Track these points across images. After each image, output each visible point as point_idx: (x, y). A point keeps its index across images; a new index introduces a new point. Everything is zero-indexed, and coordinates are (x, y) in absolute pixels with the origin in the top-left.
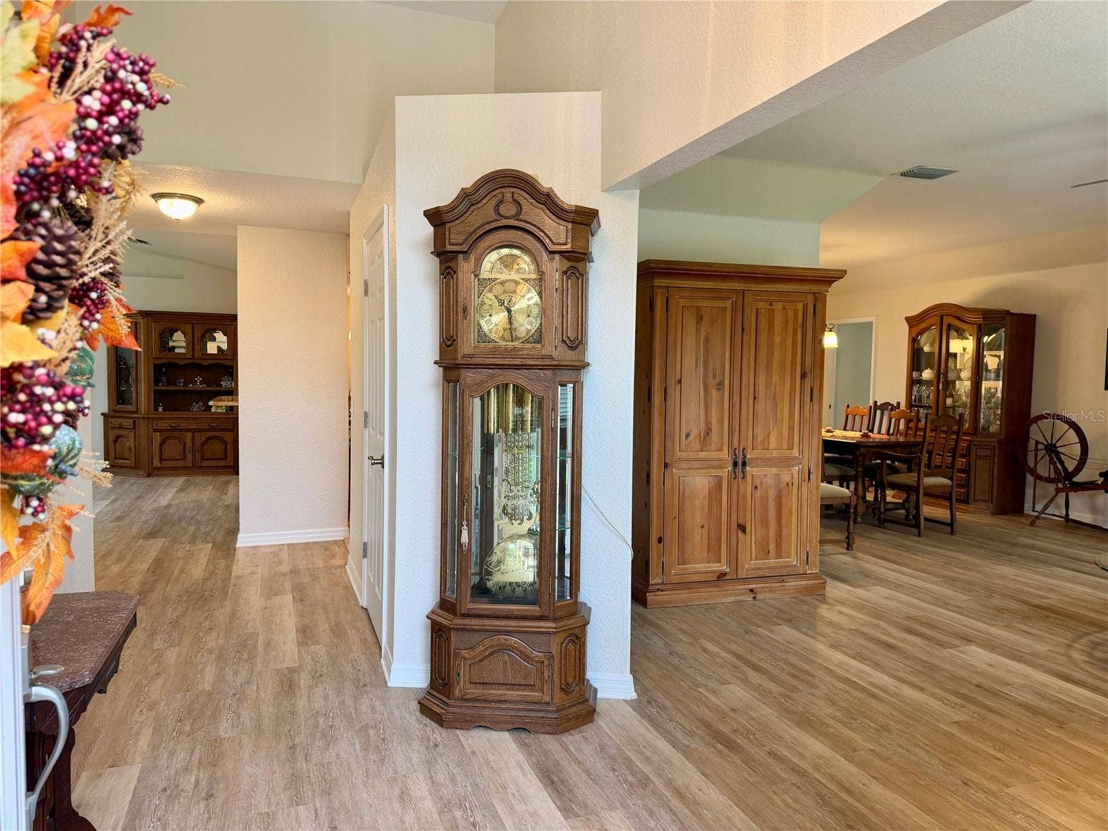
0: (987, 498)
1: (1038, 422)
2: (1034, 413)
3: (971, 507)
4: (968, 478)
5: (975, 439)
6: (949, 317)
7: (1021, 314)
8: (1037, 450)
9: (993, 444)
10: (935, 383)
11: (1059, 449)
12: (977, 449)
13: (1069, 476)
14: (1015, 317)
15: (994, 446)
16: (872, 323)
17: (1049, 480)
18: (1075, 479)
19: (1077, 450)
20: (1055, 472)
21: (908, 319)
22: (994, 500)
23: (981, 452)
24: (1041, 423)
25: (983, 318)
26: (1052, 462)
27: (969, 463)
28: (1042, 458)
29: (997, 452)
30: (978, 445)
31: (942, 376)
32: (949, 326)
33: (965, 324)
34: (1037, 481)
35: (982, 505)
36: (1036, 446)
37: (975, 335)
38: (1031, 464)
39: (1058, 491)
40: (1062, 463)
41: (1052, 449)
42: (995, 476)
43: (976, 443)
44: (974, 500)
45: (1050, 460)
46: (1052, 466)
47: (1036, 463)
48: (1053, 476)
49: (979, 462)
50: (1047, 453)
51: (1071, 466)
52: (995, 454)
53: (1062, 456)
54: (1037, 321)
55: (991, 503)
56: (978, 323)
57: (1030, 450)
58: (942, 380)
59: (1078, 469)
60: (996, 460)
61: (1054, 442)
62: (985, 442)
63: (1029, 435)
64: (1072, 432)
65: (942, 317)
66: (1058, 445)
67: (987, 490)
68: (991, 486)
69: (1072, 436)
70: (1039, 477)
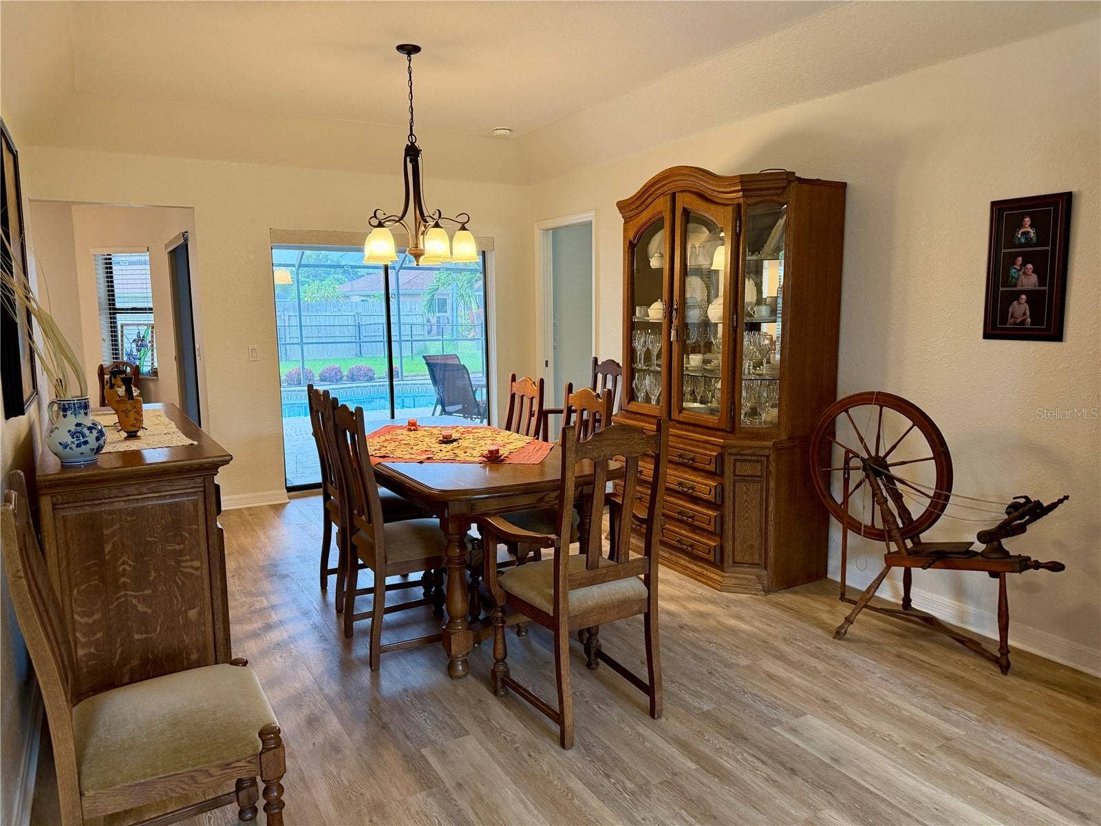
0: (756, 558)
1: (850, 411)
2: (843, 392)
3: (728, 578)
4: (722, 519)
5: (732, 441)
6: (685, 194)
7: (817, 182)
8: (847, 469)
9: (767, 452)
10: (665, 327)
11: (894, 471)
12: (736, 461)
13: (914, 528)
14: (805, 187)
15: (768, 457)
16: (590, 223)
17: (872, 533)
18: (926, 537)
19: (927, 474)
20: (885, 521)
21: (622, 206)
22: (771, 560)
23: (746, 469)
24: (856, 412)
25: (742, 190)
26: (876, 495)
27: (722, 489)
28: (857, 487)
29: (773, 467)
30: (737, 455)
31: (674, 312)
32: (686, 212)
33: (712, 207)
34: (849, 532)
35: (750, 574)
36: (847, 461)
37: (730, 228)
38: (838, 495)
39: (891, 560)
40: (898, 497)
41: (877, 468)
42: (771, 517)
43: (733, 451)
44: (734, 562)
45: (874, 495)
46: (877, 507)
47: (847, 495)
48: (879, 525)
49: (741, 488)
50: (867, 476)
51: (917, 507)
52: (769, 473)
53: (899, 486)
54: (849, 198)
55: (766, 568)
56: (736, 202)
57: (835, 467)
58: (675, 322)
59: (931, 517)
60: (772, 484)
61: (882, 454)
62: (751, 448)
63: (833, 435)
64: (917, 436)
65: (674, 194)
66: (889, 460)
67: (757, 544)
68: (764, 534)
69: (919, 444)
70: (852, 525)
